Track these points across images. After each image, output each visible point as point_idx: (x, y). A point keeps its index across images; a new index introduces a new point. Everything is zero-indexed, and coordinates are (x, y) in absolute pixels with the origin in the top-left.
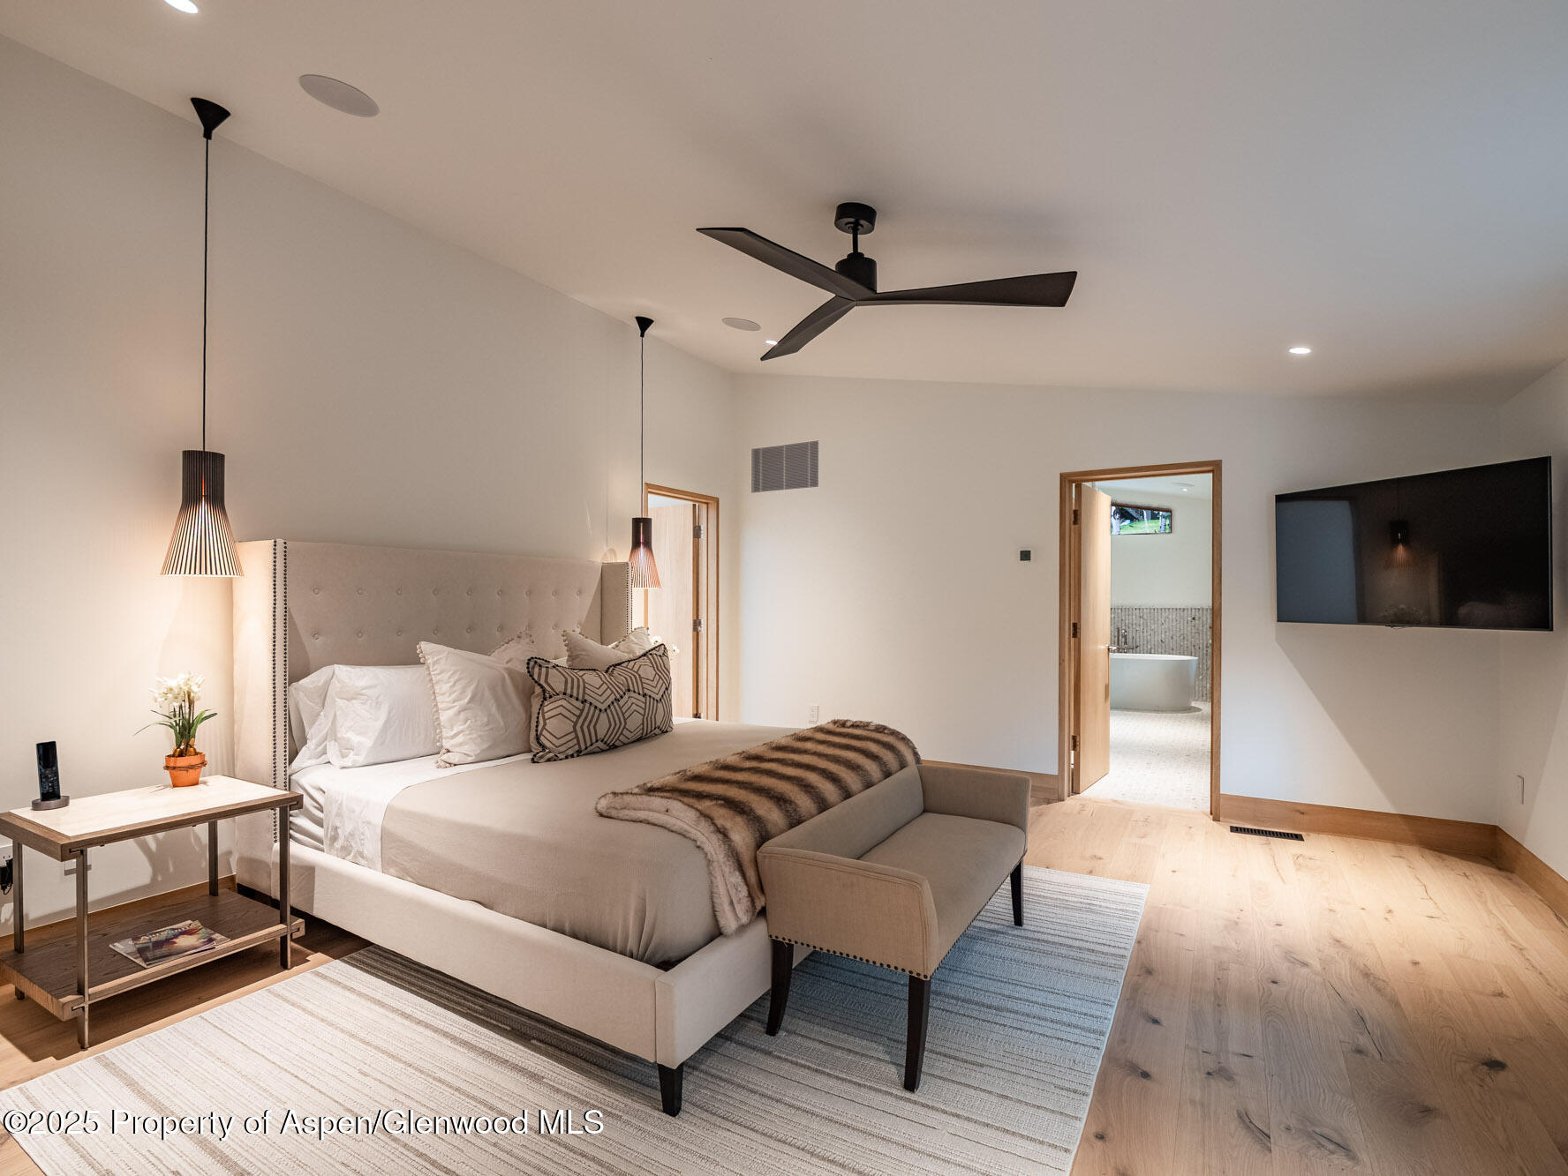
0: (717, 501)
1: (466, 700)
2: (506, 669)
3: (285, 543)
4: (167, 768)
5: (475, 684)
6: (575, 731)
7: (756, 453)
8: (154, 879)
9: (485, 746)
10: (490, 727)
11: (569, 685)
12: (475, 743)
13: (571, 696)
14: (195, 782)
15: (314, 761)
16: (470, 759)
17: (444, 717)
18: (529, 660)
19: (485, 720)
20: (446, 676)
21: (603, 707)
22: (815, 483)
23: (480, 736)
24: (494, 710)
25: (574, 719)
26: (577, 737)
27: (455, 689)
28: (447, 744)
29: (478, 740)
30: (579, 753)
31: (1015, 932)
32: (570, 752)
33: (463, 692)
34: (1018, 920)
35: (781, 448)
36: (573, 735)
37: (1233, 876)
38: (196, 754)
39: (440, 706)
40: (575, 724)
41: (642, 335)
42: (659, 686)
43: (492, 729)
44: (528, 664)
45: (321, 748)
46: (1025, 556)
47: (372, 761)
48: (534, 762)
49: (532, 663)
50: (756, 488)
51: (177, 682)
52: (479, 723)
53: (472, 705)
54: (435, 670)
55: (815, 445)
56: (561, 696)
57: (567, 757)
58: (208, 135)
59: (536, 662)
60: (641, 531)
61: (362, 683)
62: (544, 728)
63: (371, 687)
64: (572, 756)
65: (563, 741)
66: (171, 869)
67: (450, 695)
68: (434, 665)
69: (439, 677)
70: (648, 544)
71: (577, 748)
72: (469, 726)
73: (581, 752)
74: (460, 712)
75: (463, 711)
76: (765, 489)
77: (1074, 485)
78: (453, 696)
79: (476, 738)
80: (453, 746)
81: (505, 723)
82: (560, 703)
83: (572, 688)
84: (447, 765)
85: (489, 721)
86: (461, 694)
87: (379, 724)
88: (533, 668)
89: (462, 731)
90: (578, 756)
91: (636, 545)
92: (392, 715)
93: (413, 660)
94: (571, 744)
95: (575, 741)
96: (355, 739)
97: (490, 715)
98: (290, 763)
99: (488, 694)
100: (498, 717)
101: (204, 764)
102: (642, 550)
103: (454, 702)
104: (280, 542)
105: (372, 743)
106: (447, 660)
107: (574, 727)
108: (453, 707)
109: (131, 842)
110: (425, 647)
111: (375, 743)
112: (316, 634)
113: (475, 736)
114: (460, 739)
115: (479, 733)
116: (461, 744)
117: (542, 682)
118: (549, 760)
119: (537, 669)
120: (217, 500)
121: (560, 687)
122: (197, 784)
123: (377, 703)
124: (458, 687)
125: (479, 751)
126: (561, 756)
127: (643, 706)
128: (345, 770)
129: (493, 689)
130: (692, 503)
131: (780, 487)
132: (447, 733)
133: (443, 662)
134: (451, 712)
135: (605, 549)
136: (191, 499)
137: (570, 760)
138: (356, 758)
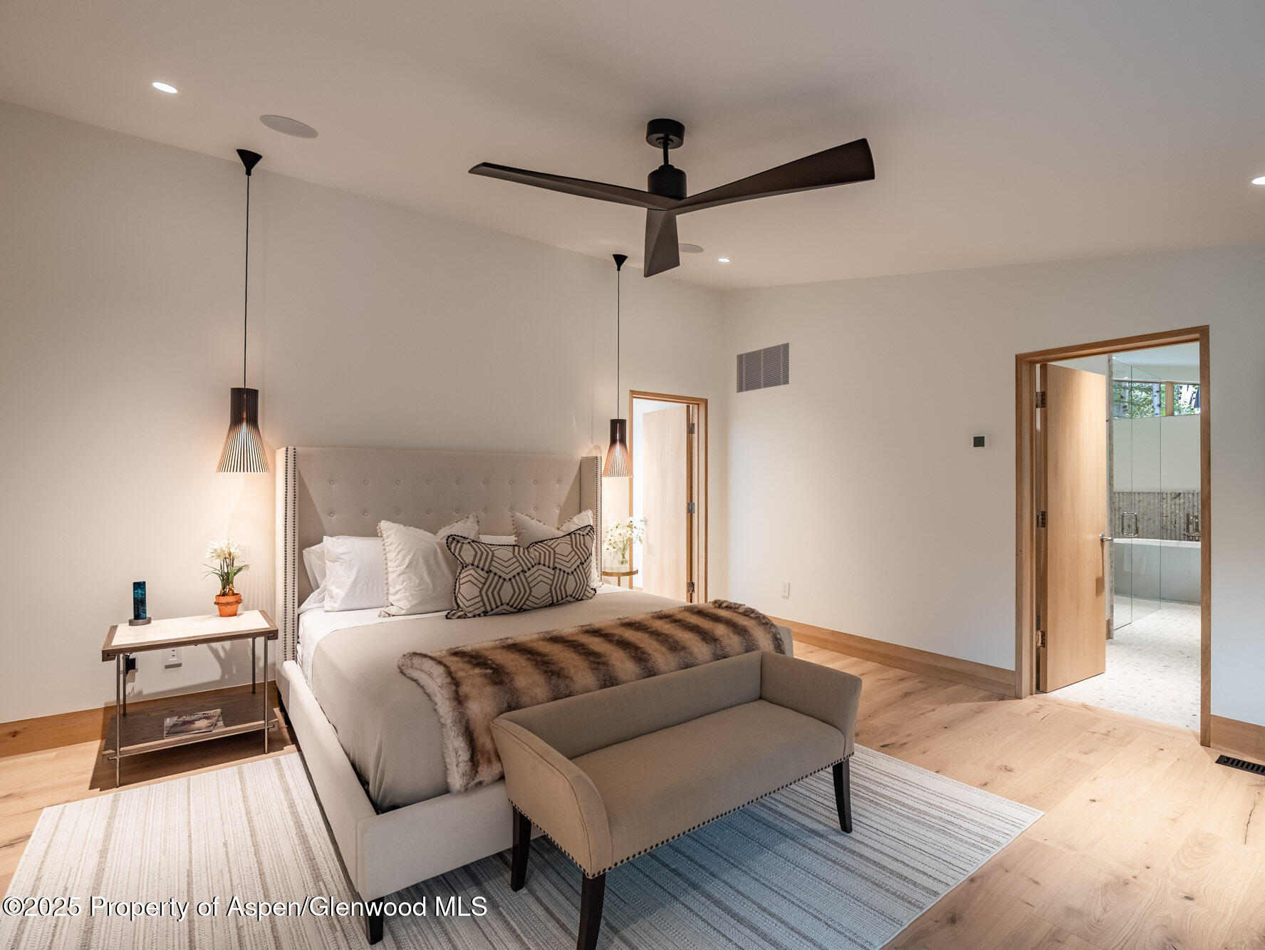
0: (706, 402)
1: (405, 566)
2: (438, 543)
3: (295, 449)
4: (215, 603)
5: (412, 554)
6: (481, 595)
7: (740, 357)
8: (223, 677)
9: (414, 603)
10: (421, 587)
11: (478, 558)
12: (408, 600)
13: (478, 567)
14: (234, 613)
15: (316, 605)
16: (403, 612)
17: (392, 577)
18: (449, 537)
19: (417, 581)
20: (392, 547)
21: (507, 577)
22: (786, 382)
23: (411, 594)
24: (425, 575)
25: (481, 586)
26: (483, 600)
27: (398, 557)
28: (392, 599)
29: (410, 598)
30: (485, 613)
31: (838, 838)
32: (477, 612)
33: (403, 559)
34: (846, 826)
35: (759, 352)
36: (479, 599)
37: (1174, 820)
38: (234, 594)
39: (389, 569)
40: (481, 590)
41: (619, 269)
42: (573, 561)
43: (422, 589)
44: (447, 540)
45: (321, 596)
46: (979, 442)
47: (346, 608)
48: (447, 618)
49: (450, 539)
50: (740, 389)
51: (220, 544)
52: (412, 584)
53: (408, 570)
54: (388, 541)
55: (786, 347)
56: (470, 567)
57: (474, 616)
58: (248, 173)
59: (454, 539)
60: (618, 431)
61: (340, 550)
62: (459, 591)
63: (347, 553)
64: (479, 615)
65: (472, 602)
66: (234, 671)
67: (395, 562)
68: (387, 538)
69: (390, 547)
70: (623, 441)
71: (483, 609)
72: (405, 586)
73: (487, 613)
74: (399, 575)
75: (402, 574)
76: (747, 389)
77: (1038, 366)
78: (397, 562)
79: (408, 596)
80: (395, 601)
81: (433, 586)
82: (468, 573)
83: (480, 560)
84: (387, 615)
85: (420, 583)
86: (401, 561)
87: (349, 581)
88: (451, 543)
89: (399, 590)
90: (485, 616)
91: (613, 442)
92: (360, 574)
93: (373, 533)
94: (477, 606)
95: (481, 604)
96: (335, 590)
97: (421, 579)
98: (299, 605)
99: (421, 561)
100: (428, 580)
101: (239, 602)
102: (618, 446)
103: (397, 567)
104: (291, 448)
105: (344, 595)
106: (395, 535)
107: (480, 592)
108: (396, 571)
109: (205, 645)
110: (384, 525)
111: (346, 595)
112: (331, 513)
113: (408, 594)
114: (397, 596)
115: (411, 592)
116: (399, 600)
117: (456, 554)
118: (459, 617)
119: (453, 545)
120: (253, 422)
121: (469, 560)
122: (235, 615)
123: (350, 565)
124: (400, 556)
125: (409, 607)
126: (469, 615)
127: (552, 577)
128: (328, 613)
129: (426, 559)
130: (685, 405)
131: (758, 387)
132: (392, 591)
133: (393, 535)
134: (395, 575)
135: (591, 446)
136: (236, 421)
137: (477, 619)
138: (333, 604)
